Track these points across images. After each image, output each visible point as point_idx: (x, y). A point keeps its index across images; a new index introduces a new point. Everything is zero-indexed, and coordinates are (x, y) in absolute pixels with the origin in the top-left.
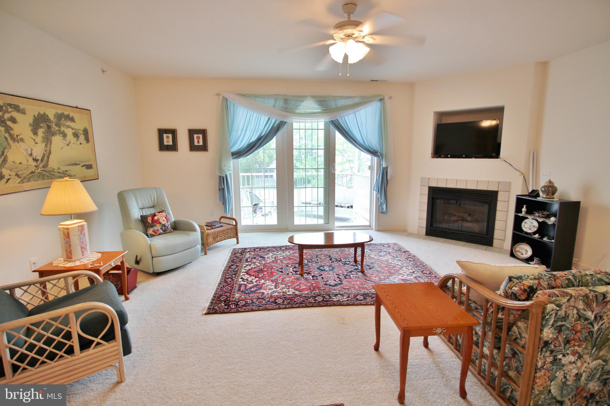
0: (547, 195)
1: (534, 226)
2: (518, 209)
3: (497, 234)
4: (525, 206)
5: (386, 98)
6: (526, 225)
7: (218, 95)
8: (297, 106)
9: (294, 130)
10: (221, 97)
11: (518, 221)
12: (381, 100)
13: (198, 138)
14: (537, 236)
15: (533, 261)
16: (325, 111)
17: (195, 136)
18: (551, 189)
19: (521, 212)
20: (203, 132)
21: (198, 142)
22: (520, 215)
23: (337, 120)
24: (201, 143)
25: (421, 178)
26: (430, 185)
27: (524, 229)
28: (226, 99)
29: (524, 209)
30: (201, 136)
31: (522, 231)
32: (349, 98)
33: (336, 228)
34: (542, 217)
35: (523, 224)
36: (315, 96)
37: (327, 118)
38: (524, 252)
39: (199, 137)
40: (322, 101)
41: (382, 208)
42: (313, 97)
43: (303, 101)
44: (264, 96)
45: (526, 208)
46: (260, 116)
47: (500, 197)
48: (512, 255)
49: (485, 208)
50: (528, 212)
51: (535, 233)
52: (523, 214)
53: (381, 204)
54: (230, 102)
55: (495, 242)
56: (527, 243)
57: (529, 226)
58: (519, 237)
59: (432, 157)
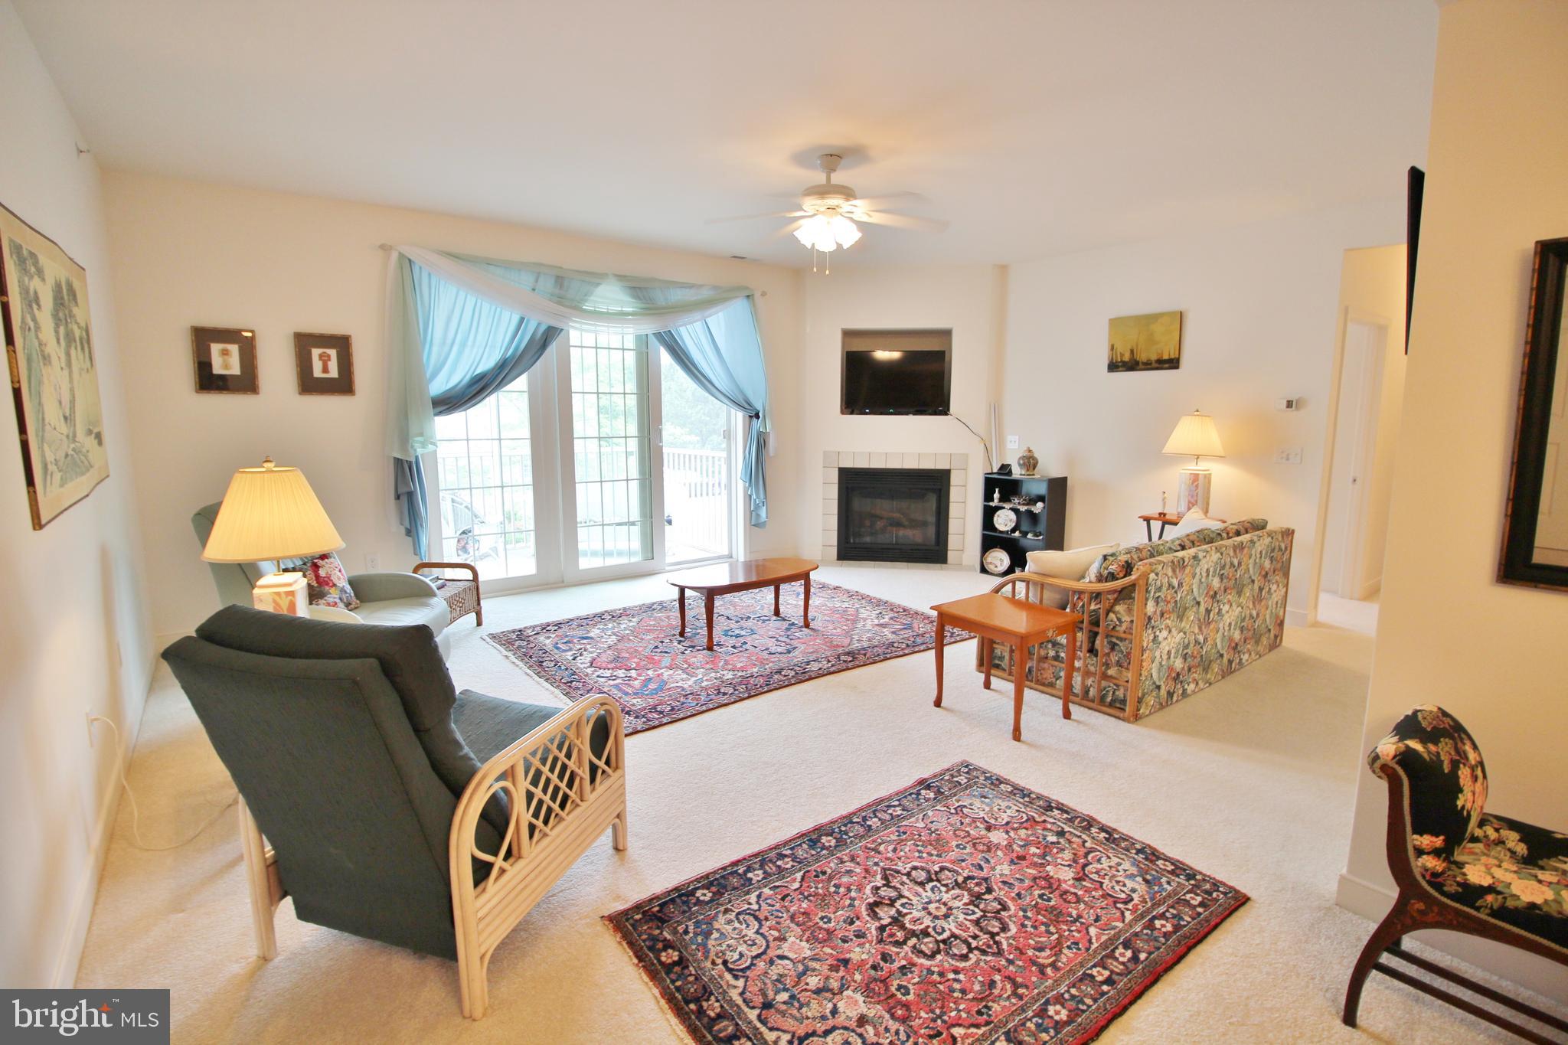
0: (1028, 470)
1: (1011, 520)
2: (988, 497)
3: (953, 542)
4: (997, 490)
5: (757, 295)
6: (1000, 520)
7: (385, 248)
8: (586, 295)
9: (571, 349)
10: (395, 256)
11: (989, 513)
12: (748, 296)
13: (324, 359)
14: (1017, 534)
16: (649, 312)
17: (316, 353)
18: (1030, 462)
19: (992, 500)
20: (342, 344)
21: (325, 370)
22: (991, 504)
23: (670, 331)
24: (334, 373)
25: (824, 452)
26: (841, 466)
27: (997, 526)
28: (410, 260)
29: (996, 496)
30: (333, 353)
31: (995, 529)
32: (691, 286)
33: (667, 568)
34: (1024, 504)
35: (995, 518)
36: (625, 276)
37: (648, 327)
38: (998, 563)
39: (329, 356)
40: (640, 289)
41: (758, 516)
42: (621, 277)
43: (598, 284)
44: (508, 265)
45: (999, 492)
46: (499, 309)
47: (955, 479)
48: (984, 570)
49: (932, 503)
50: (1001, 500)
51: (1013, 530)
52: (995, 503)
53: (757, 507)
54: (420, 268)
55: (951, 555)
56: (1001, 548)
57: (1004, 520)
58: (991, 539)
59: (843, 413)
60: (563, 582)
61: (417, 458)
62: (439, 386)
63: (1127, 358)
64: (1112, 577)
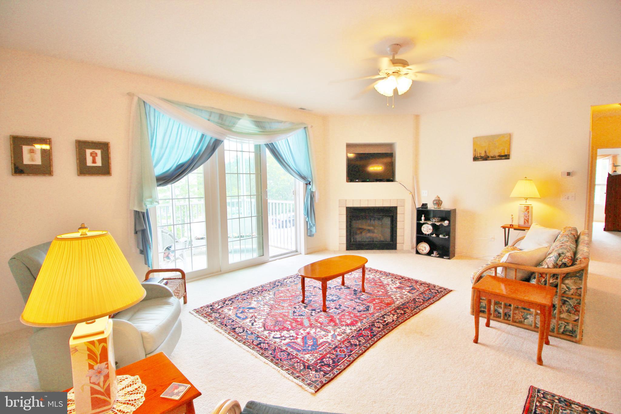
0: (438, 206)
1: (430, 229)
2: (419, 219)
3: (399, 239)
4: (423, 215)
5: (309, 126)
6: (425, 229)
7: (130, 95)
8: (234, 124)
9: (225, 151)
10: (136, 99)
11: (419, 226)
12: (305, 128)
13: (94, 155)
14: (434, 235)
15: (433, 253)
16: (263, 133)
17: (88, 152)
18: (438, 202)
19: (421, 220)
20: (104, 147)
21: (94, 161)
22: (421, 222)
23: (272, 143)
24: (99, 163)
25: (339, 200)
26: (347, 206)
27: (424, 232)
28: (144, 102)
29: (423, 218)
30: (99, 152)
31: (423, 234)
32: (281, 122)
33: (270, 259)
34: (437, 222)
35: (422, 229)
36: (252, 116)
37: (262, 141)
38: (424, 249)
39: (96, 154)
40: (259, 123)
41: (311, 231)
42: (251, 116)
43: (239, 119)
44: (196, 108)
45: (424, 216)
46: (191, 130)
47: (399, 211)
48: (417, 252)
49: (387, 221)
50: (425, 220)
51: (432, 234)
52: (423, 221)
53: (311, 227)
54: (150, 106)
55: (398, 245)
56: (424, 242)
57: (427, 229)
58: (421, 238)
59: (347, 181)
60: (221, 271)
61: (147, 210)
62: (160, 170)
63: (483, 155)
64: (565, 265)
